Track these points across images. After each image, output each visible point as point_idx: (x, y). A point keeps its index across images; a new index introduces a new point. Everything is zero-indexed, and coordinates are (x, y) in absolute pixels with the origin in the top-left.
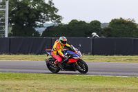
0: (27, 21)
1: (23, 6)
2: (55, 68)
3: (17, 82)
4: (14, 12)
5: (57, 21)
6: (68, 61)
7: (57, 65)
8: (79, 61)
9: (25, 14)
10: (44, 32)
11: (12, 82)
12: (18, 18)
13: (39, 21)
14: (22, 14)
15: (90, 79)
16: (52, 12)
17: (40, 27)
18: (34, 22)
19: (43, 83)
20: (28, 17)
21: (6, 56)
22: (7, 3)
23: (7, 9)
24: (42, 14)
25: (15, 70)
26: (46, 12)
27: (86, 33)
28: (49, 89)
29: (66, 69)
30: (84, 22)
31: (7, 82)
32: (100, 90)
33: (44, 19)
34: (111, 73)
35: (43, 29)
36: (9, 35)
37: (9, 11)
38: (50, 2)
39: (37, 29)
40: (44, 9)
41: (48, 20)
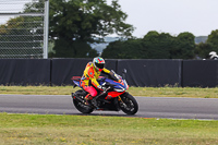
0: (79, 33)
1: (71, 10)
2: (86, 105)
3: (62, 129)
4: (57, 19)
5: (125, 34)
6: (106, 95)
7: (89, 101)
8: (124, 95)
9: (75, 22)
10: (104, 51)
11: (55, 129)
12: (64, 28)
13: (98, 33)
14: (69, 22)
15: (178, 125)
16: (118, 19)
17: (98, 42)
18: (89, 35)
19: (103, 132)
20: (79, 26)
21: (45, 87)
22: (47, 5)
23: (46, 15)
24: (102, 22)
25: (59, 111)
26: (107, 19)
27: (171, 52)
28: (113, 141)
29: (103, 107)
30: (168, 34)
31: (46, 129)
32: (193, 141)
33: (105, 29)
34: (211, 115)
35: (104, 46)
36: (50, 55)
37: (50, 17)
38: (115, 4)
39: (93, 46)
40: (105, 14)
41: (111, 31)
